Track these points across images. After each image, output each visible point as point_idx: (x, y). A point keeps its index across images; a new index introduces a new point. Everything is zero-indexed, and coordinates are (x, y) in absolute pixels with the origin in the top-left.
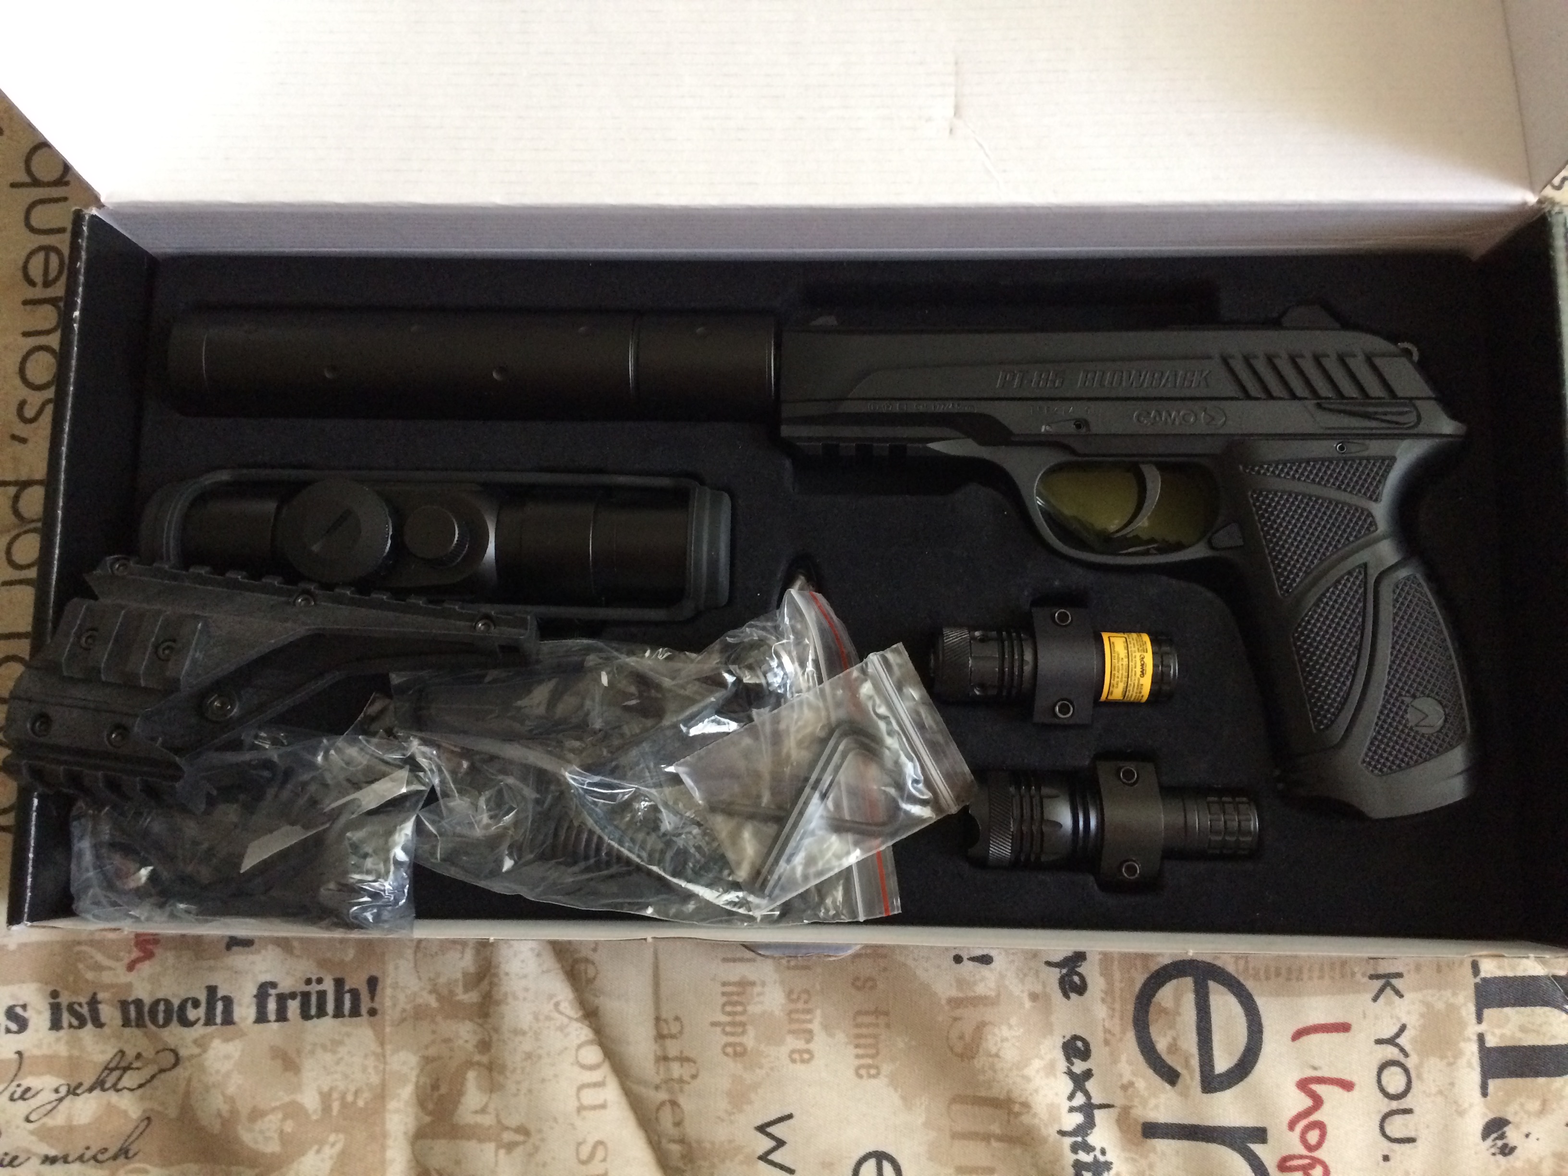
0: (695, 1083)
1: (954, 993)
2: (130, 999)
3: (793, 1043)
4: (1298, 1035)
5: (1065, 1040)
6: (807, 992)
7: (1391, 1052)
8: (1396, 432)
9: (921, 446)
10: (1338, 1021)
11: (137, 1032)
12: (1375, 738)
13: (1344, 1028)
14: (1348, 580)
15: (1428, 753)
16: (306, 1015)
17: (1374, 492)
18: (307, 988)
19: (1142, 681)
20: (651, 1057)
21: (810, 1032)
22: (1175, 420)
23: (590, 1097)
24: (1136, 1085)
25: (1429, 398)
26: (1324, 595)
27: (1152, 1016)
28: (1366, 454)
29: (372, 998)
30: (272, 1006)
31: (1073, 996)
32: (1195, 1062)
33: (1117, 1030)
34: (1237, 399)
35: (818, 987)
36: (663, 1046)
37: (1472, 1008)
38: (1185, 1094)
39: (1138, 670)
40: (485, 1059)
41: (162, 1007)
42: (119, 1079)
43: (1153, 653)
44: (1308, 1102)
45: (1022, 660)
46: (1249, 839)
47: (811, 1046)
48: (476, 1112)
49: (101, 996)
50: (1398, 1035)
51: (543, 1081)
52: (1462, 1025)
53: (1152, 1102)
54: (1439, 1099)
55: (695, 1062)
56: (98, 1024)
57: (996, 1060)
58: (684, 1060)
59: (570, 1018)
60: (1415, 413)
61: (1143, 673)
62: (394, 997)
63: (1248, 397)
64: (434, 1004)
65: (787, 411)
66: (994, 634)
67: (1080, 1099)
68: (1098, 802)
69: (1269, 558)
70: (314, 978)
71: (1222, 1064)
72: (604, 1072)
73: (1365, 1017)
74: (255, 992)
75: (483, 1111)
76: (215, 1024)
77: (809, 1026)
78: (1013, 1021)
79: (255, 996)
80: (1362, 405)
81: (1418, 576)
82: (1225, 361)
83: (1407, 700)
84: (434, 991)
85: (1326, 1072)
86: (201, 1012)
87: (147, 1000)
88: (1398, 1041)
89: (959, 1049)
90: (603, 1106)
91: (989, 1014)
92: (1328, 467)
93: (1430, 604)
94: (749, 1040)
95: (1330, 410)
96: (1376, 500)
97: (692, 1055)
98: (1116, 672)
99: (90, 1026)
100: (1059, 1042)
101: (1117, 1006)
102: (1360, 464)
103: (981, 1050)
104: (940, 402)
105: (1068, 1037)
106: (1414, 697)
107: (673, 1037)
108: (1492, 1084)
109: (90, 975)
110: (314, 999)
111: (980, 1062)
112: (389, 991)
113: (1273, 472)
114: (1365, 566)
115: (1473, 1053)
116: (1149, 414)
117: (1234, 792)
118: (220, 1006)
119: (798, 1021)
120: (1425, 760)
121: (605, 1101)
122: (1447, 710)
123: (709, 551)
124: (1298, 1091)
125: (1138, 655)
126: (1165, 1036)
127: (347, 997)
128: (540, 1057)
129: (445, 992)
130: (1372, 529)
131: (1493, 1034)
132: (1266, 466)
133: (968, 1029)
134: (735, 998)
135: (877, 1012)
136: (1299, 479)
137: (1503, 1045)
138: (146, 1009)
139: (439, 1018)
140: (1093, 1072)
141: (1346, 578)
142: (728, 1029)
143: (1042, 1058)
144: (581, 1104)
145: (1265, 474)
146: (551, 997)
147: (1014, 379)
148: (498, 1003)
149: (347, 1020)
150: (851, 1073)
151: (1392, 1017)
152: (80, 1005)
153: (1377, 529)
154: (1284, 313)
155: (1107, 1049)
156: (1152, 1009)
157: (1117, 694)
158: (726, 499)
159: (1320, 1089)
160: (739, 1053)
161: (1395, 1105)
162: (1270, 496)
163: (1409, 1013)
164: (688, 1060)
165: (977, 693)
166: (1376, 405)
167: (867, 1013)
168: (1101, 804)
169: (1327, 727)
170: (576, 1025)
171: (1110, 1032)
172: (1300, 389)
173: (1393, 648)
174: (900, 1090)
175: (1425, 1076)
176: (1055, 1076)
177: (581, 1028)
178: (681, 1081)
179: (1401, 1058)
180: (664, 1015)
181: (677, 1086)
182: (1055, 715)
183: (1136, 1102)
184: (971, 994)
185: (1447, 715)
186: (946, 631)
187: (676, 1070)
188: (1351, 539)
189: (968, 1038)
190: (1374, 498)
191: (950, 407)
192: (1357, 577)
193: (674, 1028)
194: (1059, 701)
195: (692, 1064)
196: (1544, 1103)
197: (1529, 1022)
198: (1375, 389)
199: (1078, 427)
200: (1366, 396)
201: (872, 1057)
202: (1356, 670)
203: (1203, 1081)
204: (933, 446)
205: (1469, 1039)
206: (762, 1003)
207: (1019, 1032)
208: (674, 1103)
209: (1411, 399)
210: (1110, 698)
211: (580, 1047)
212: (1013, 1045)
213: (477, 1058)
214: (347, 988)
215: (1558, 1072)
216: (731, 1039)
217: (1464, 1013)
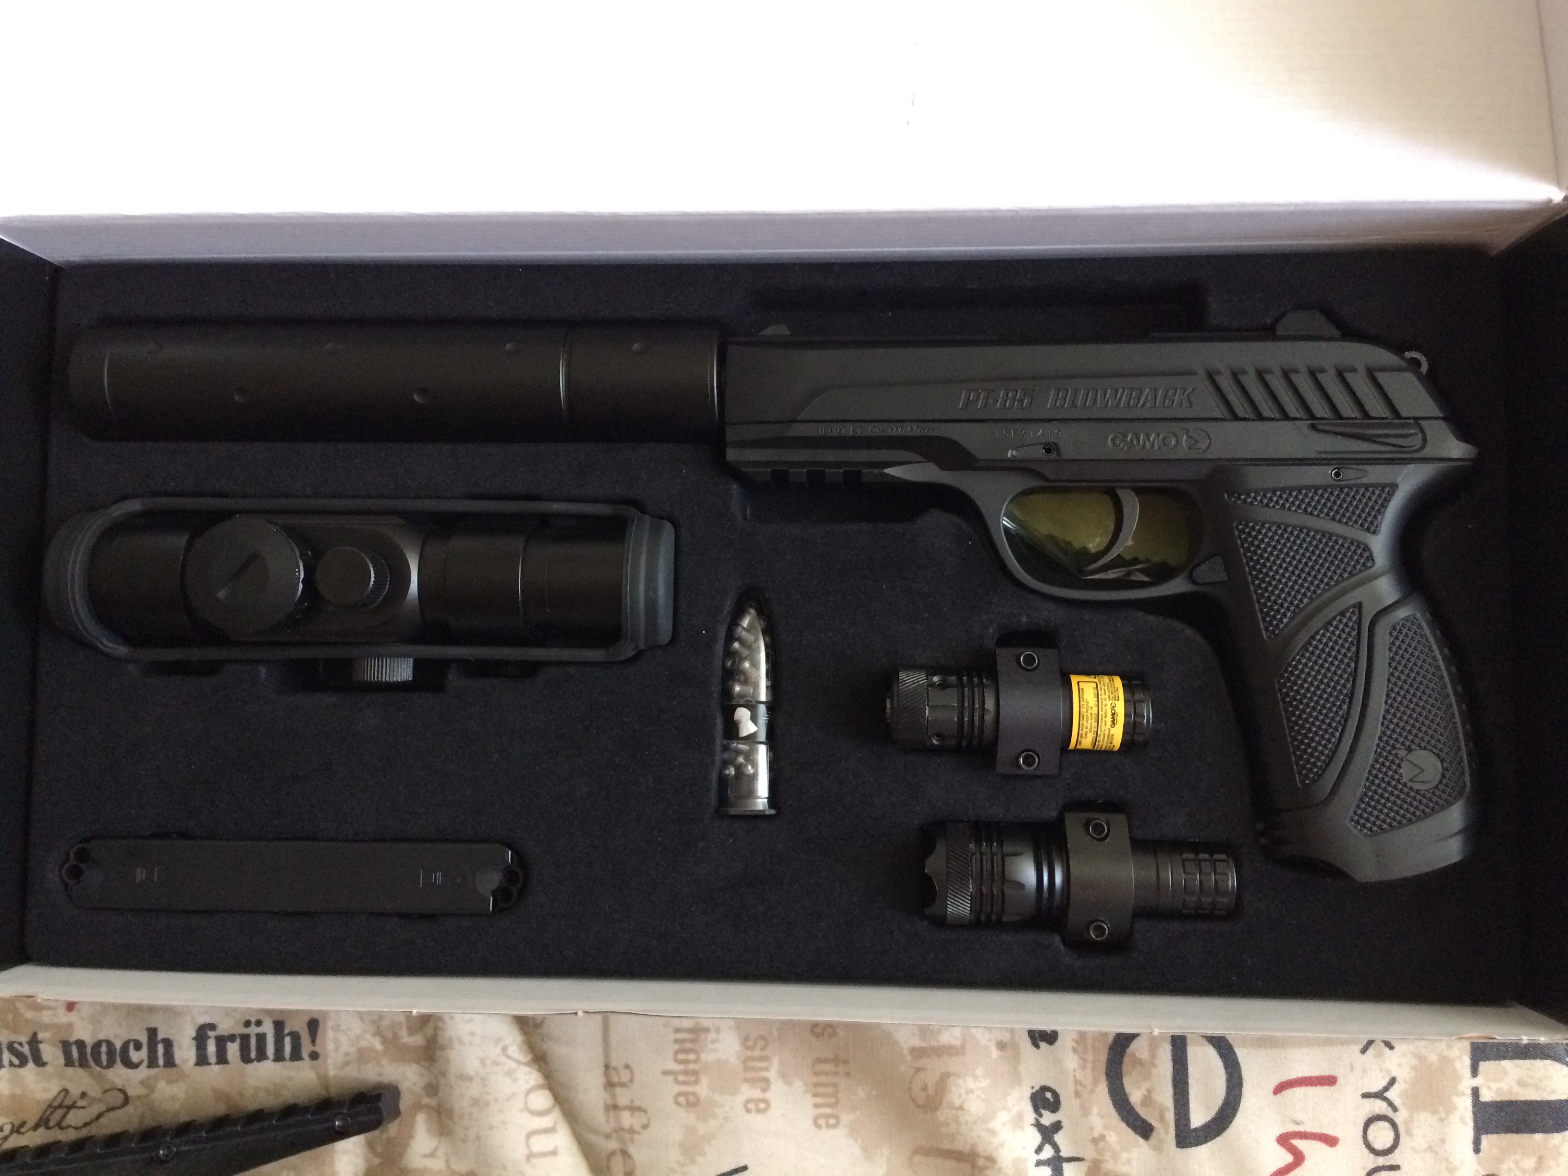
0: (645, 1133)
1: (917, 1042)
2: (73, 1039)
3: (748, 1092)
4: (1279, 1089)
5: (1034, 1091)
6: (763, 1038)
7: (1379, 1107)
8: (1397, 456)
9: (877, 471)
10: (1323, 1074)
11: (80, 1071)
12: (1365, 794)
13: (1329, 1081)
14: (1340, 621)
15: (1423, 811)
16: (246, 1058)
17: (1372, 523)
18: (246, 1031)
19: (1113, 731)
20: (601, 1106)
21: (766, 1080)
22: (1153, 444)
23: (540, 1144)
24: (1108, 1138)
25: (1436, 418)
26: (1313, 638)
27: (1125, 1067)
28: (1365, 481)
29: (313, 1041)
30: (211, 1048)
31: (1043, 1045)
32: (1170, 1116)
33: (1088, 1081)
34: (1223, 420)
35: (776, 1034)
36: (613, 1096)
37: (1467, 1061)
38: (1158, 1149)
39: (1109, 719)
40: (432, 1102)
41: (104, 1049)
42: (64, 1117)
43: (1125, 701)
44: (1289, 1158)
45: (983, 709)
46: (1226, 900)
47: (767, 1095)
48: (425, 1156)
49: (40, 1036)
50: (1386, 1089)
51: (491, 1127)
52: (1457, 1078)
53: (1125, 1156)
54: (1429, 1156)
55: (645, 1111)
56: (39, 1062)
57: (960, 1113)
58: (634, 1109)
59: (519, 1062)
60: (1420, 436)
61: (1114, 723)
62: (336, 1041)
63: (1236, 418)
64: (379, 1047)
65: (731, 434)
66: (953, 679)
67: (1048, 1152)
68: (1064, 860)
69: (1254, 596)
70: (253, 1020)
71: (1198, 1117)
72: (555, 1118)
73: (1352, 1070)
74: (194, 1034)
75: (432, 1155)
76: (158, 1066)
77: (765, 1074)
78: (979, 1072)
79: (194, 1039)
80: (1361, 426)
81: (1418, 615)
82: (1211, 376)
83: (1402, 753)
84: (378, 1033)
85: (1309, 1127)
86: (143, 1054)
87: (89, 1040)
88: (1387, 1094)
89: (921, 1099)
90: (554, 1153)
91: (953, 1064)
92: (1322, 496)
93: (1430, 647)
94: (702, 1089)
95: (1325, 432)
96: (1374, 532)
97: (643, 1105)
98: (1085, 722)
99: (31, 1065)
100: (1027, 1093)
101: (1090, 1057)
102: (1357, 492)
103: (944, 1102)
104: (898, 424)
105: (1037, 1088)
106: (1409, 750)
107: (623, 1085)
108: (1485, 1140)
109: (29, 1015)
110: (253, 1041)
111: (943, 1115)
112: (330, 1034)
113: (1261, 501)
114: (1359, 606)
115: (1466, 1109)
116: (1126, 436)
117: (1211, 847)
118: (161, 1049)
119: (754, 1069)
120: (1419, 819)
121: (556, 1148)
122: (1445, 764)
123: (647, 591)
124: (1278, 1147)
125: (1109, 703)
126: (1139, 1088)
127: (287, 1040)
128: (487, 1103)
129: (389, 1035)
130: (1369, 564)
131: (1489, 1088)
132: (1253, 495)
133: (931, 1079)
134: (688, 1045)
135: (837, 1060)
136: (1289, 509)
137: (1499, 1099)
138: (89, 1050)
139: (384, 1062)
140: (1062, 1124)
141: (1338, 618)
142: (681, 1078)
143: (1009, 1110)
144: (531, 1152)
145: (1251, 503)
146: (498, 1040)
147: (978, 399)
148: (443, 1048)
149: (288, 1063)
150: (808, 1123)
151: (1381, 1070)
152: (20, 1044)
153: (1374, 565)
154: (1277, 320)
155: (1078, 1100)
156: (1127, 1059)
157: (1087, 743)
158: (668, 530)
159: (1301, 1144)
160: (692, 1103)
161: (1381, 1161)
162: (1257, 528)
163: (1400, 1065)
164: (639, 1109)
165: (935, 742)
166: (1379, 426)
167: (826, 1061)
168: (1068, 861)
169: (1314, 781)
170: (524, 1069)
171: (1080, 1083)
172: (1292, 409)
173: (1388, 696)
174: (860, 1140)
175: (1415, 1132)
176: (1022, 1128)
177: (531, 1073)
178: (632, 1131)
179: (1389, 1112)
180: (614, 1063)
181: (627, 1136)
182: (1019, 766)
183: (1107, 1156)
184: (934, 1044)
185: (1445, 769)
186: (902, 675)
187: (627, 1119)
188: (1346, 575)
189: (931, 1090)
190: (1373, 529)
191: (908, 430)
192: (1350, 619)
193: (625, 1076)
194: (1023, 752)
195: (643, 1114)
196: (1540, 1159)
197: (1527, 1076)
198: (1376, 408)
199: (1048, 451)
200: (1366, 415)
201: (830, 1106)
202: (1346, 721)
203: (1177, 1136)
204: (891, 471)
205: (1464, 1094)
206: (716, 1050)
207: (984, 1083)
208: (625, 1153)
209: (1415, 418)
210: (1078, 747)
211: (529, 1092)
212: (979, 1097)
213: (426, 1100)
214: (287, 1031)
215: (1558, 1128)
216: (684, 1089)
217: (1458, 1065)
